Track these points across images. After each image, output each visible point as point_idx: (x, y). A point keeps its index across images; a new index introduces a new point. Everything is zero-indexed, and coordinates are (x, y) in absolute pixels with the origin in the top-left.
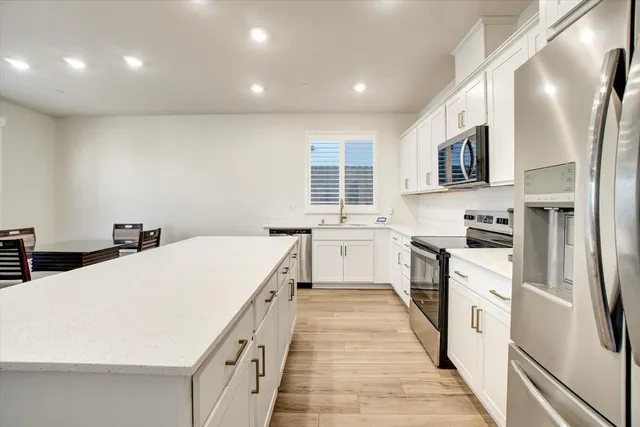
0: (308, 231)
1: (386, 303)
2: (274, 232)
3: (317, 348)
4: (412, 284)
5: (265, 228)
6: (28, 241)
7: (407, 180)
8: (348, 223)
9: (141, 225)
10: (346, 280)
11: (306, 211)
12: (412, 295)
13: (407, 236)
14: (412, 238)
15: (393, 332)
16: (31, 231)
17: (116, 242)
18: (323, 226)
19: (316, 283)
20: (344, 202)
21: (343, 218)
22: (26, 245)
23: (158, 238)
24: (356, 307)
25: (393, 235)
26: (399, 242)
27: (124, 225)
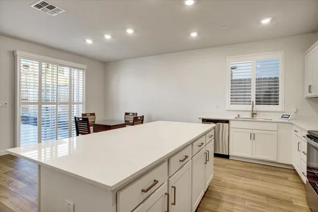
0: (227, 122)
1: (286, 179)
2: (205, 121)
3: (225, 198)
4: (308, 168)
5: (199, 118)
6: (91, 119)
7: (310, 86)
8: (258, 117)
9: (137, 113)
10: (253, 157)
11: (227, 109)
12: (308, 177)
13: (304, 130)
14: (309, 132)
15: (289, 202)
16: (93, 114)
17: (126, 121)
18: (238, 118)
19: (233, 156)
20: (255, 103)
21: (254, 114)
22: (90, 121)
23: (143, 120)
24: (260, 177)
25: (295, 128)
26: (299, 134)
27: (129, 113)
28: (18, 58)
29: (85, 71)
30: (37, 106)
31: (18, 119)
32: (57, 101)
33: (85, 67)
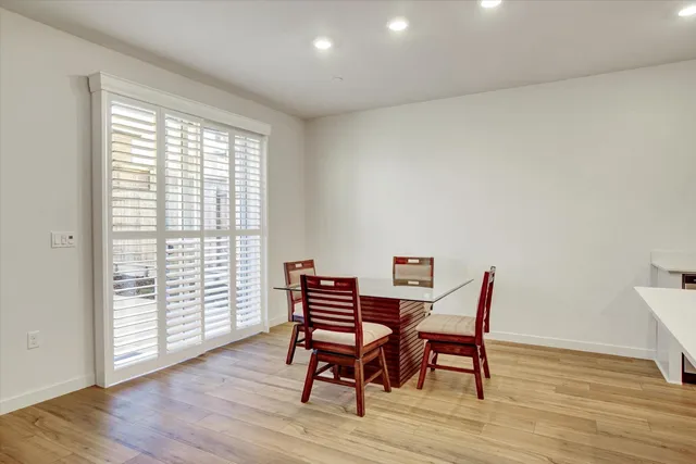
28: (104, 95)
29: (265, 143)
30: (155, 241)
31: (108, 282)
32: (202, 226)
33: (266, 129)
